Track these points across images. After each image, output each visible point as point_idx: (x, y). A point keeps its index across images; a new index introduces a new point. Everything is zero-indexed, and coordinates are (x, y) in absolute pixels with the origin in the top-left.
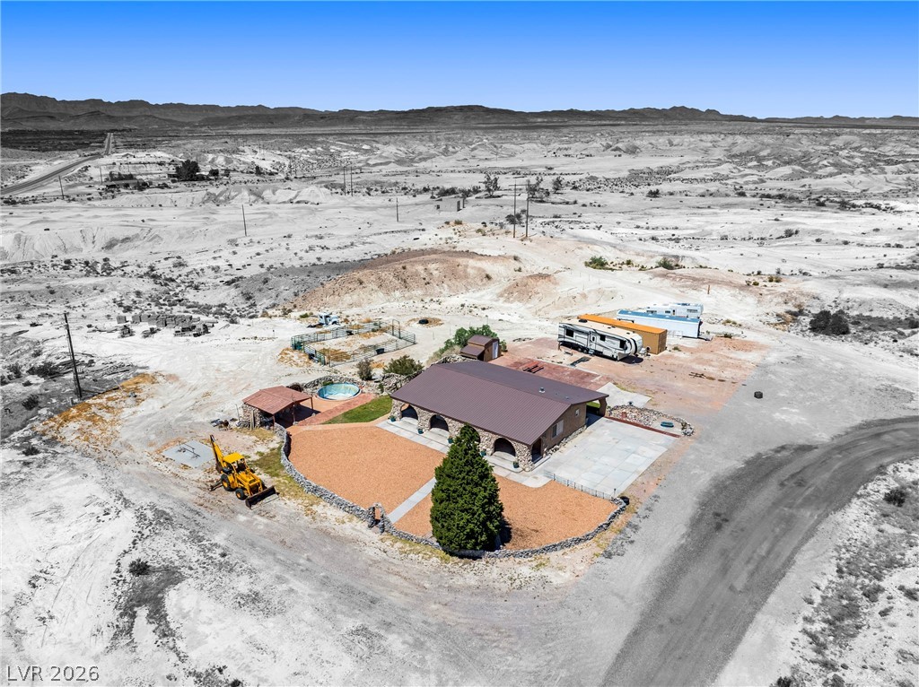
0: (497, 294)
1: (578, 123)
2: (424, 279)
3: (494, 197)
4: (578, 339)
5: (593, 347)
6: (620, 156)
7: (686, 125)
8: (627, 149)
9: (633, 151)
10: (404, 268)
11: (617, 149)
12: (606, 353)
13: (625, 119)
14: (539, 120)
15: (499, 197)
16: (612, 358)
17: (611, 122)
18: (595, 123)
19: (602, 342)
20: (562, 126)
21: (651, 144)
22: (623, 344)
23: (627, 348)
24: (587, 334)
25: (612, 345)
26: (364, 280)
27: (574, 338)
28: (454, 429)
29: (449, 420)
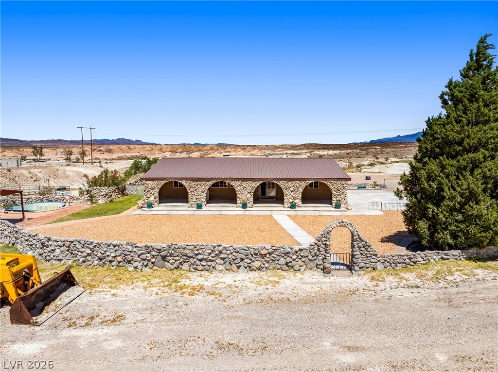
3: (41, 161)
8: (106, 150)
9: (109, 151)
15: (44, 161)
28: (245, 192)
29: (238, 183)
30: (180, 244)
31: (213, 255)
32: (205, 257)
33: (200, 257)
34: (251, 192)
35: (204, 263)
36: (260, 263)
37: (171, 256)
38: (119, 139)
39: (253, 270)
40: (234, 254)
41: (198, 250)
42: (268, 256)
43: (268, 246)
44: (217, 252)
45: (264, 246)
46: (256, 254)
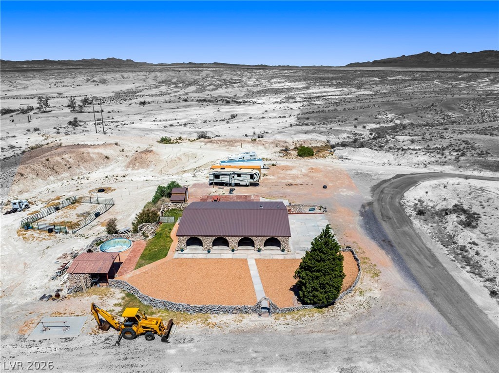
0: (125, 166)
1: (53, 67)
2: (66, 165)
3: (47, 112)
4: (223, 179)
5: (233, 181)
6: (98, 85)
7: (118, 68)
8: (100, 81)
9: (104, 82)
10: (47, 160)
11: (94, 81)
12: (242, 183)
13: (82, 65)
14: (25, 66)
15: (50, 111)
16: (246, 186)
17: (74, 67)
18: (63, 67)
19: (239, 178)
20: (44, 70)
21: (113, 77)
22: (252, 176)
23: (254, 178)
24: (229, 175)
25: (246, 178)
26: (23, 173)
27: (220, 179)
28: (233, 242)
34: (237, 243)
36: (236, 311)
37: (203, 309)
39: (233, 314)
43: (239, 306)
46: (234, 309)
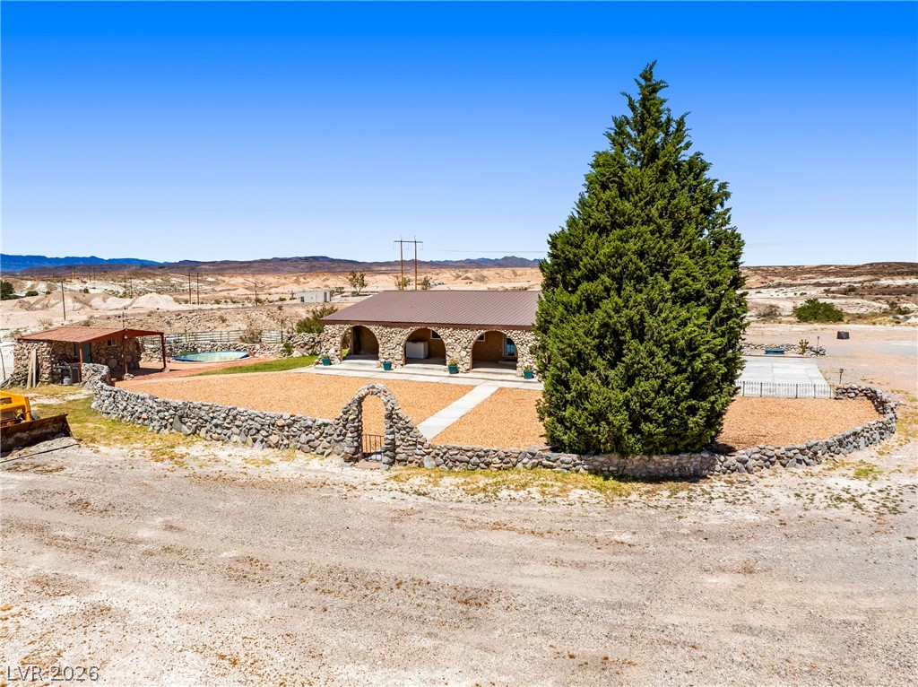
9: (482, 280)
21: (497, 273)
28: (458, 347)
29: (448, 332)
30: (195, 403)
31: (228, 421)
32: (219, 422)
33: (215, 421)
34: (466, 348)
35: (219, 431)
36: (278, 438)
37: (187, 417)
38: (506, 258)
39: (270, 446)
40: (249, 422)
41: (213, 412)
42: (286, 429)
43: (286, 416)
44: (231, 417)
45: (281, 414)
46: (273, 425)
